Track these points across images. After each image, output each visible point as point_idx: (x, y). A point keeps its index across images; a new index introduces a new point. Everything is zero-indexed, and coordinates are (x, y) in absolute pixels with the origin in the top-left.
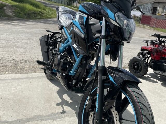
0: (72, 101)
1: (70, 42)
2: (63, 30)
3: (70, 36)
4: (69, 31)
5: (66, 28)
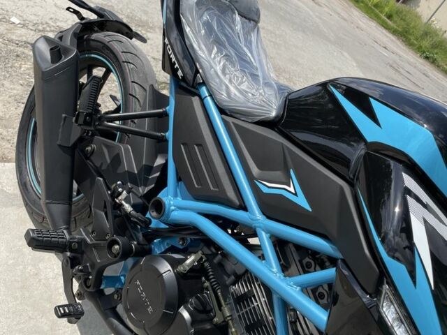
1: (269, 270)
2: (196, 100)
3: (269, 218)
4: (255, 170)
5: (222, 111)
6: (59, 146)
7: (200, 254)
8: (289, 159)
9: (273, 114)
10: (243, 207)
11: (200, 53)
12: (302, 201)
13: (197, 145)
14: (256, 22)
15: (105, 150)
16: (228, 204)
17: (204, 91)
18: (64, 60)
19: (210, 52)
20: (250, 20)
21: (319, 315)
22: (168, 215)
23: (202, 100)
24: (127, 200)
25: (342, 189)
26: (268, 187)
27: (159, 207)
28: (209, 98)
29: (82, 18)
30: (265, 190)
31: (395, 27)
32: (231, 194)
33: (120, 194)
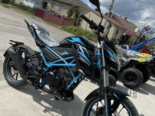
0: (52, 106)
1: (67, 64)
2: (46, 48)
3: (64, 58)
4: (59, 53)
5: (50, 48)
6: (22, 65)
7: (55, 70)
8: (64, 50)
9: (59, 45)
10: (60, 59)
11: (43, 41)
12: (67, 53)
13: (49, 54)
14: (49, 35)
15: (30, 64)
16: (57, 59)
17: (46, 46)
18: (17, 51)
19: (45, 40)
20: (48, 34)
21: (75, 65)
22: (48, 67)
23: (47, 48)
24: (39, 68)
25: (72, 49)
26: (62, 54)
27: (46, 66)
28: (48, 47)
29: (12, 44)
30: (62, 55)
31: (77, 33)
32: (57, 58)
33: (38, 67)
